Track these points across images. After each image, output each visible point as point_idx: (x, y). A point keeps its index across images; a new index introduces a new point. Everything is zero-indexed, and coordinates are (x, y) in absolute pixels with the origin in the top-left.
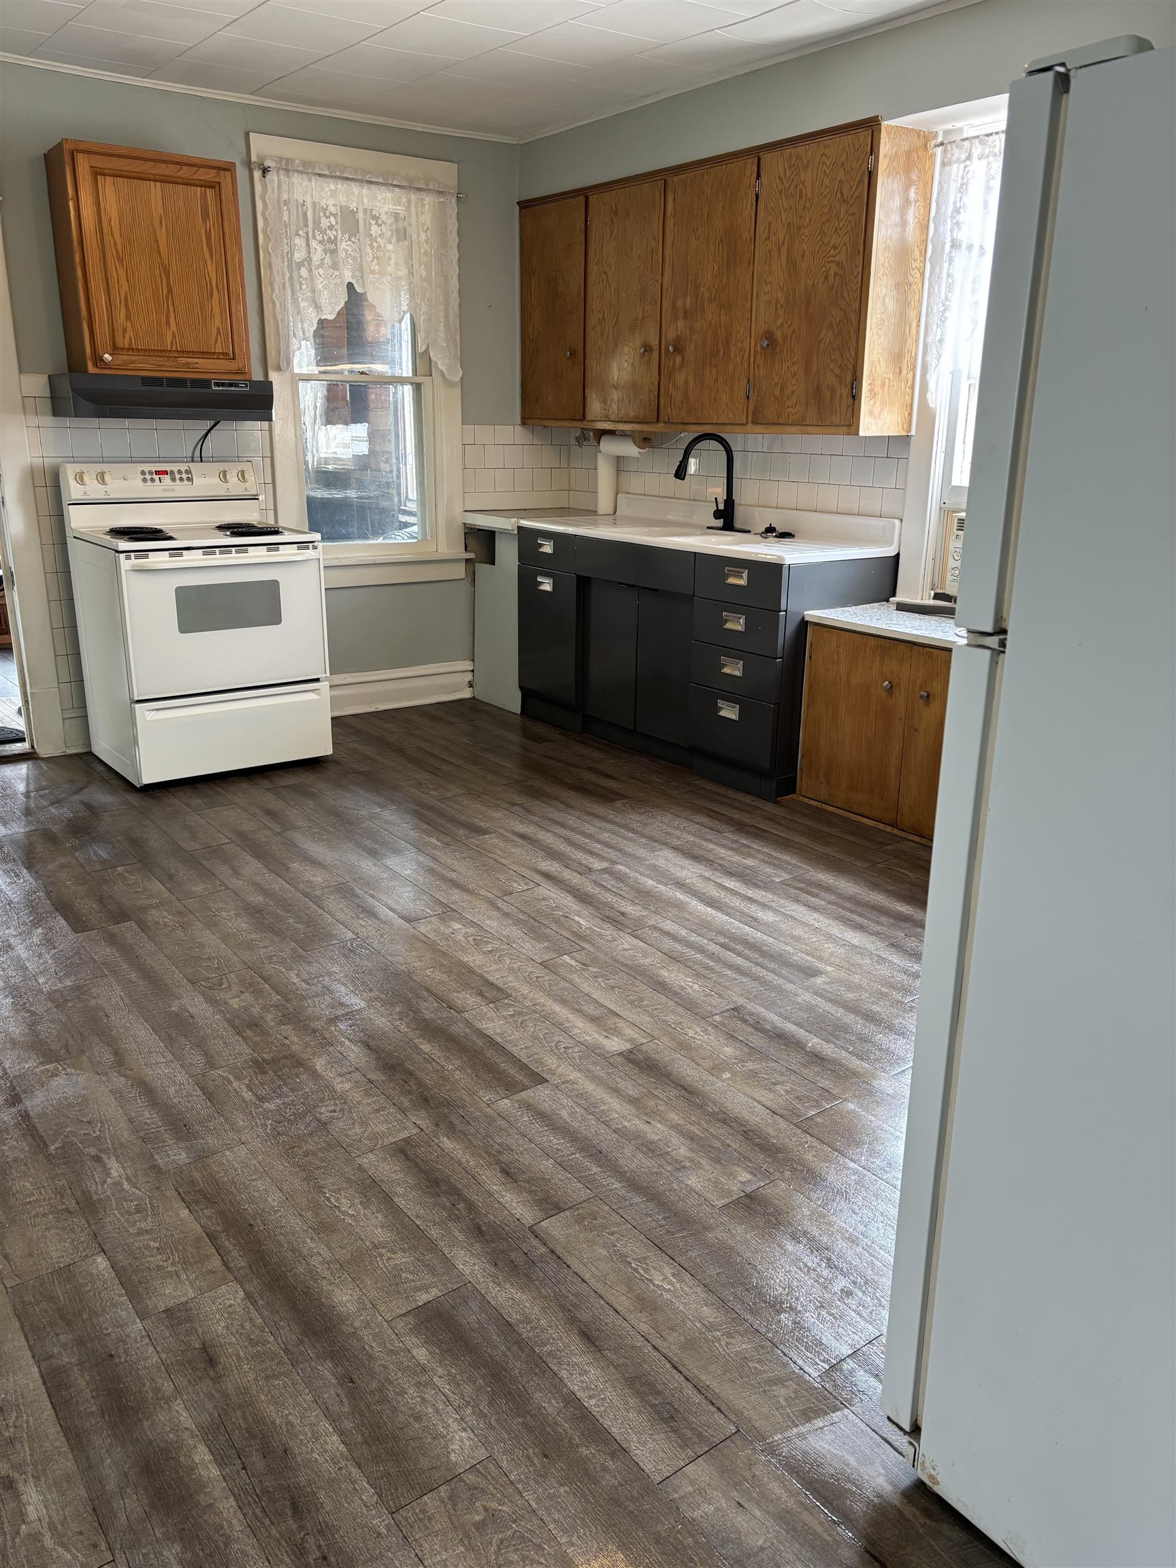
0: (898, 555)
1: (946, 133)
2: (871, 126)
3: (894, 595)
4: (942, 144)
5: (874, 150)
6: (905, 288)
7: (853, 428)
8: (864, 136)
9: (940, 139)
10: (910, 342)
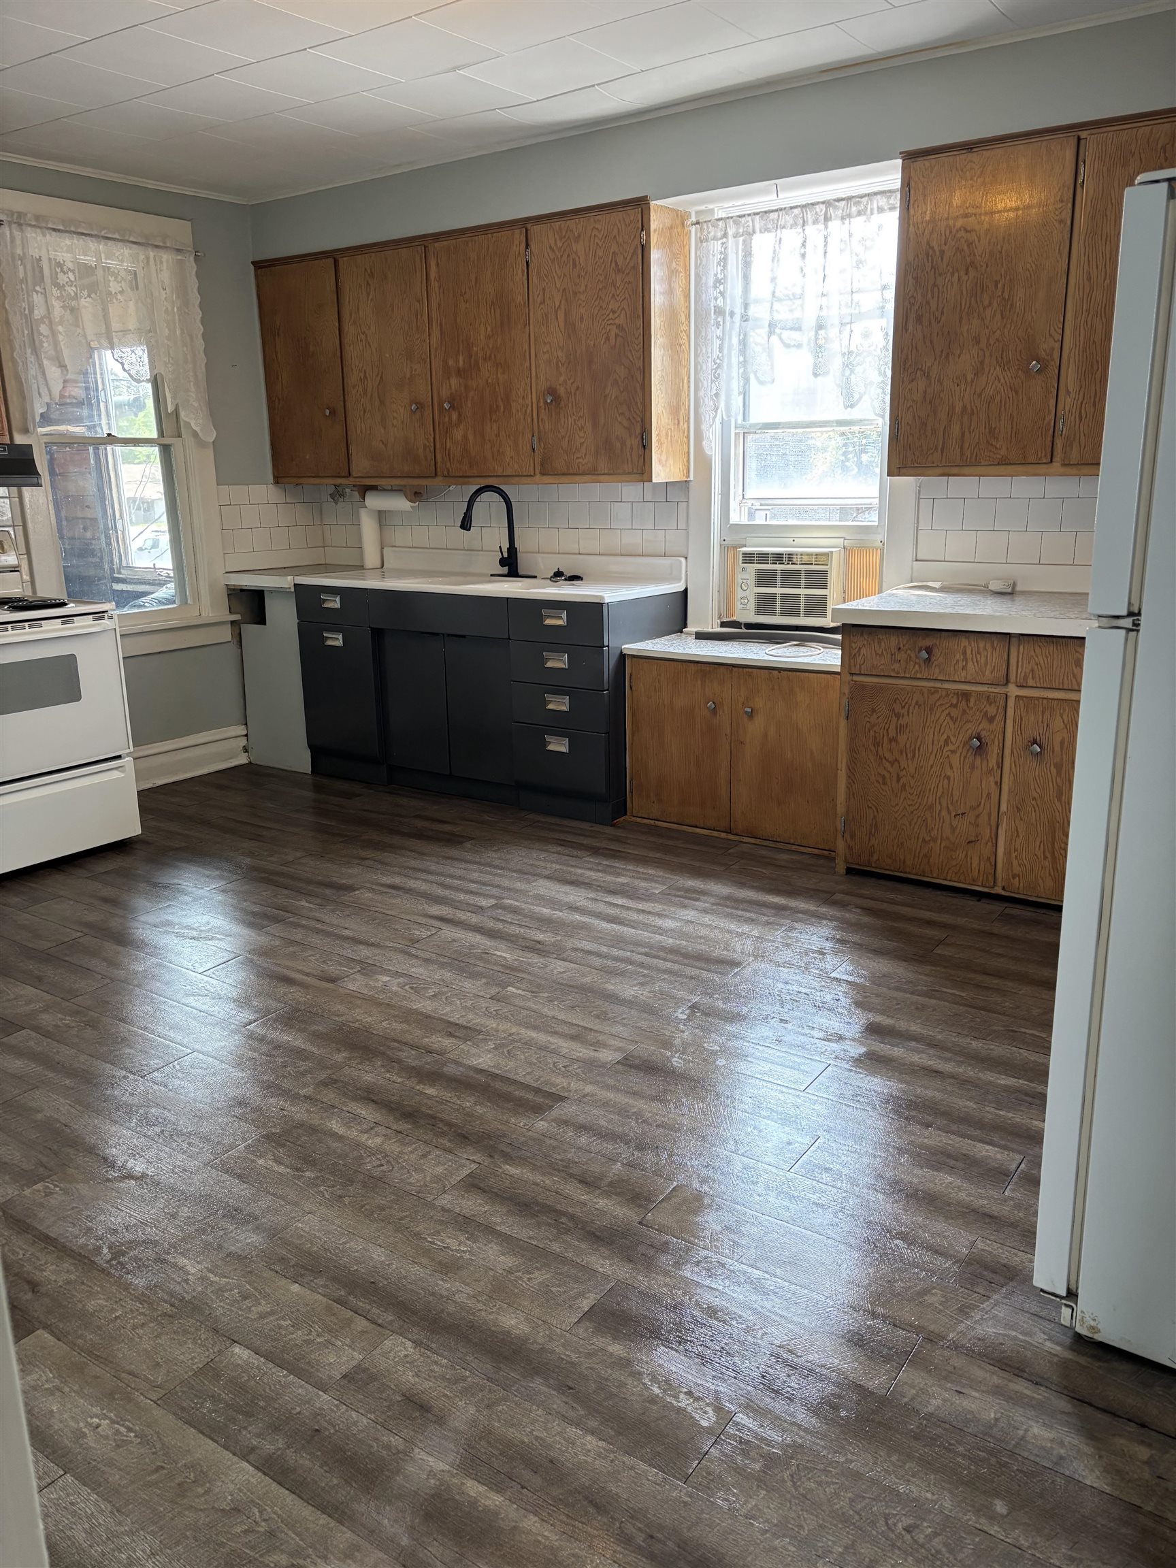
0: (686, 590)
1: (697, 213)
2: (640, 205)
3: (685, 626)
4: (698, 223)
5: (644, 225)
6: (676, 347)
7: (645, 477)
8: (634, 214)
9: (694, 219)
10: (684, 396)
